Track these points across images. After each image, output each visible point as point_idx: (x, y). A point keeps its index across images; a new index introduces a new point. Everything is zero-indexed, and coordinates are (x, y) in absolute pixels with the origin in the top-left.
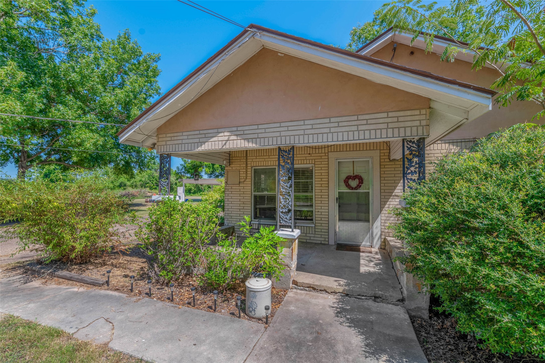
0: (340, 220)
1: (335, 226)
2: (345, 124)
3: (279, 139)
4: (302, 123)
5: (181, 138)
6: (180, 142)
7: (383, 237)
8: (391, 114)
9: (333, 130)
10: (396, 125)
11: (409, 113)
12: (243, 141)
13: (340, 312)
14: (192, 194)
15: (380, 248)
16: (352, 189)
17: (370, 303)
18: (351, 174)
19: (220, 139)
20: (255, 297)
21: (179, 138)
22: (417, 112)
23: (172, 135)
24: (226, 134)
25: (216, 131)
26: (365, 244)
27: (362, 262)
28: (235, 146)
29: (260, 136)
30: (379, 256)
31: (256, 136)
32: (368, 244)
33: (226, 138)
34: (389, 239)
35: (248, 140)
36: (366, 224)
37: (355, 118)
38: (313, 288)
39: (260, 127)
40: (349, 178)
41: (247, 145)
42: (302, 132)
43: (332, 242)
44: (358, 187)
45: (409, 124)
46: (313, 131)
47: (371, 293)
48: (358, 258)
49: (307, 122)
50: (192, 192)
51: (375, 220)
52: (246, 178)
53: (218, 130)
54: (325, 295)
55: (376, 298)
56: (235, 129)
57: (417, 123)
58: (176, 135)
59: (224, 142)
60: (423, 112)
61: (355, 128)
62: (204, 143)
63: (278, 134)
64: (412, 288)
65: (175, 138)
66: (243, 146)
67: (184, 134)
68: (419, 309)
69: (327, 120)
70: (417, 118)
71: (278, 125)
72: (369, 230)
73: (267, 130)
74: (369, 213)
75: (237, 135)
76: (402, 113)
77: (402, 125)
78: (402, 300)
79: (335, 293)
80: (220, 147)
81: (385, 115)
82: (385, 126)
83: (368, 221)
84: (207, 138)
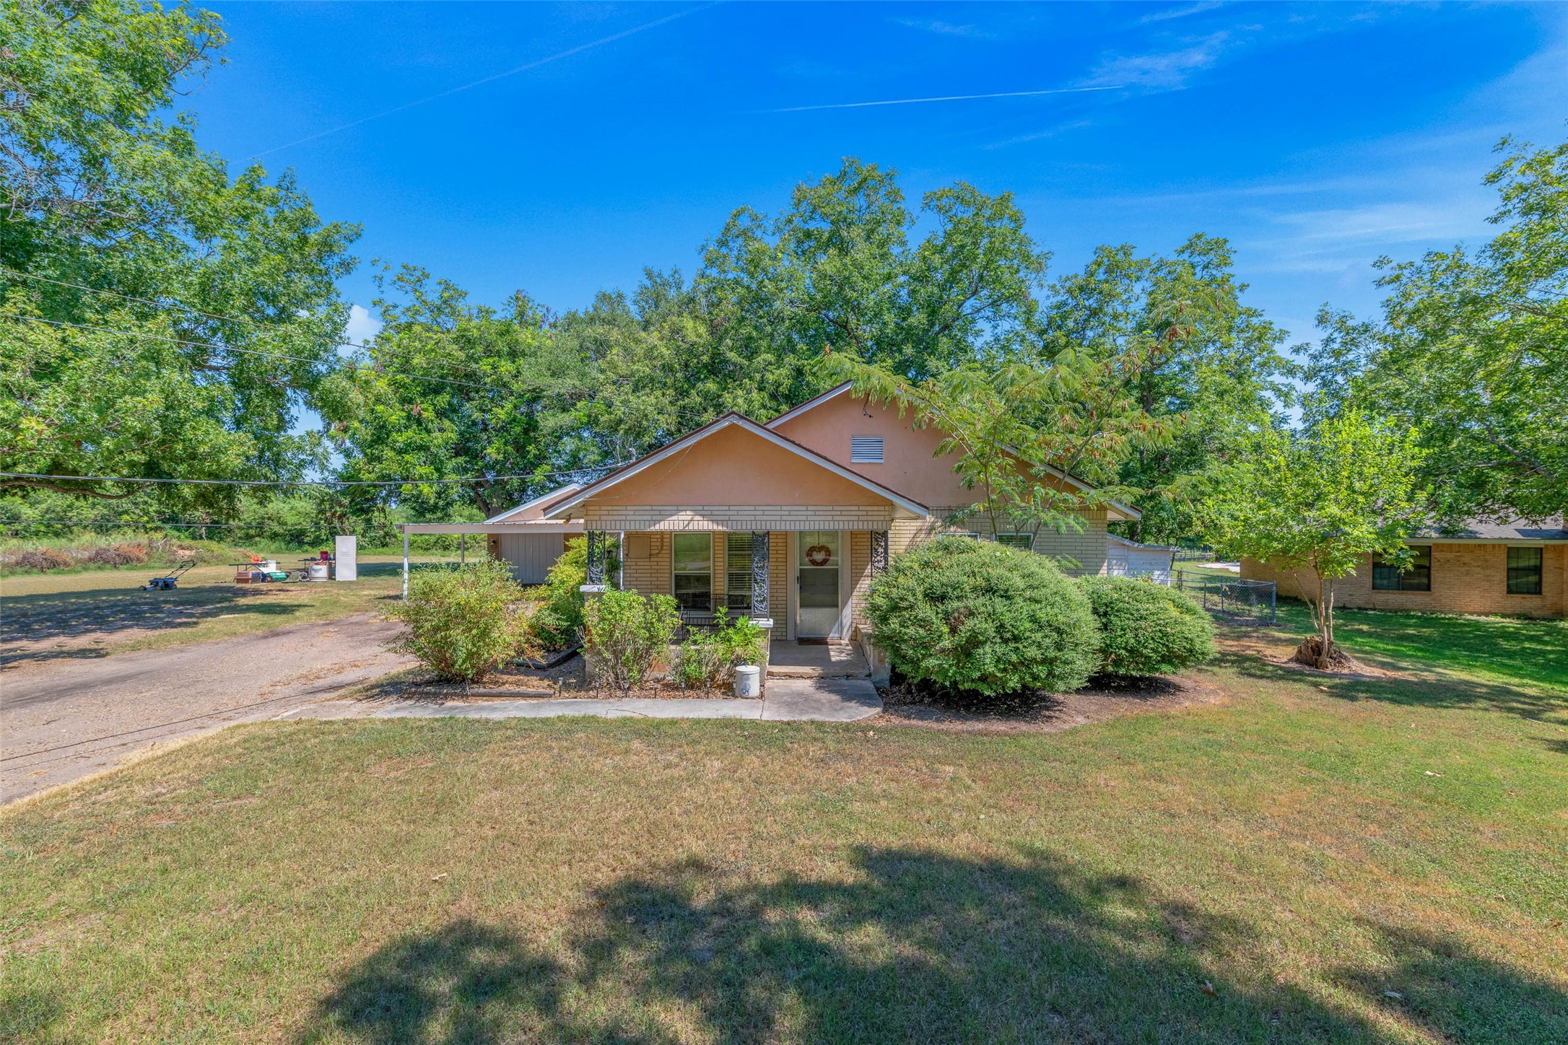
0: (802, 606)
1: (795, 614)
2: (821, 513)
3: (754, 523)
4: (779, 508)
5: (625, 513)
6: (623, 518)
7: (854, 625)
8: (861, 508)
9: (809, 518)
10: (865, 518)
11: (876, 508)
12: (710, 523)
13: (818, 688)
14: (306, 547)
15: (851, 640)
16: (818, 564)
17: (843, 681)
18: (816, 545)
19: (681, 518)
20: (748, 679)
21: (620, 513)
22: (882, 508)
23: (609, 508)
24: (688, 513)
25: (675, 508)
26: (833, 636)
27: (832, 653)
28: (701, 528)
29: (732, 518)
30: (850, 648)
31: (727, 518)
32: (837, 635)
33: (689, 518)
34: (861, 626)
35: (717, 522)
36: (834, 609)
37: (831, 508)
38: (790, 676)
39: (732, 508)
40: (812, 549)
41: (715, 527)
42: (779, 518)
43: (791, 637)
44: (825, 562)
45: (875, 518)
46: (789, 518)
47: (844, 672)
48: (828, 650)
49: (784, 508)
50: (307, 540)
51: (845, 604)
52: (662, 549)
53: (678, 507)
54: (803, 681)
55: (848, 677)
56: (700, 508)
57: (882, 518)
58: (616, 508)
59: (686, 523)
60: (887, 508)
61: (830, 518)
62: (660, 521)
63: (753, 518)
64: (877, 663)
65: (616, 513)
66: (706, 528)
67: (629, 508)
68: (881, 681)
69: (804, 508)
70: (882, 513)
71: (753, 508)
72: (837, 618)
73: (740, 513)
74: (836, 593)
75: (703, 516)
76: (870, 508)
77: (870, 518)
78: (869, 675)
79: (811, 678)
80: (681, 528)
81: (856, 508)
82: (856, 518)
83: (837, 606)
84: (664, 516)
